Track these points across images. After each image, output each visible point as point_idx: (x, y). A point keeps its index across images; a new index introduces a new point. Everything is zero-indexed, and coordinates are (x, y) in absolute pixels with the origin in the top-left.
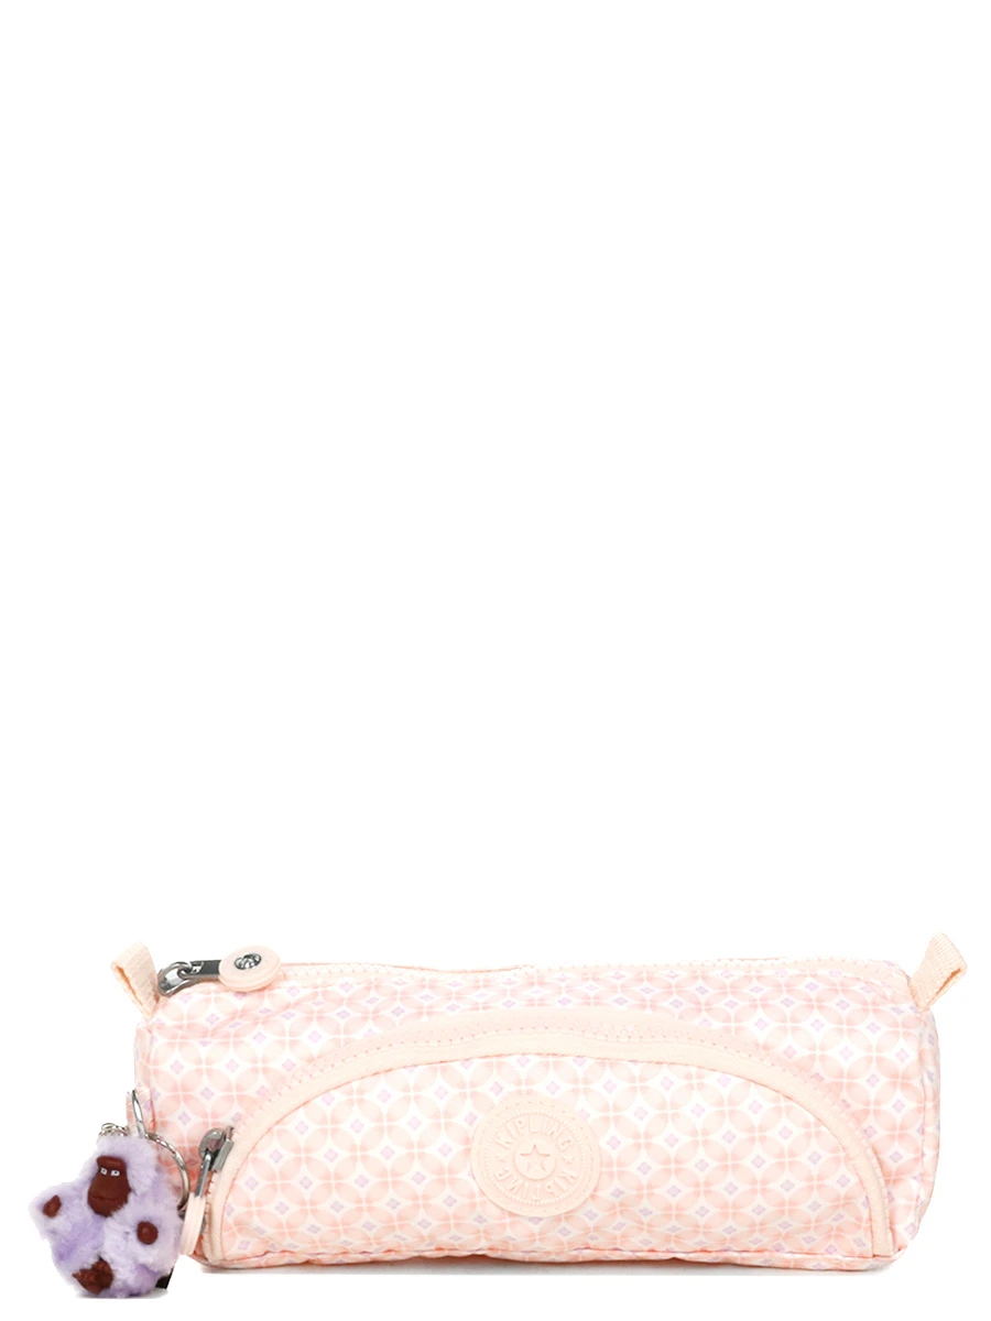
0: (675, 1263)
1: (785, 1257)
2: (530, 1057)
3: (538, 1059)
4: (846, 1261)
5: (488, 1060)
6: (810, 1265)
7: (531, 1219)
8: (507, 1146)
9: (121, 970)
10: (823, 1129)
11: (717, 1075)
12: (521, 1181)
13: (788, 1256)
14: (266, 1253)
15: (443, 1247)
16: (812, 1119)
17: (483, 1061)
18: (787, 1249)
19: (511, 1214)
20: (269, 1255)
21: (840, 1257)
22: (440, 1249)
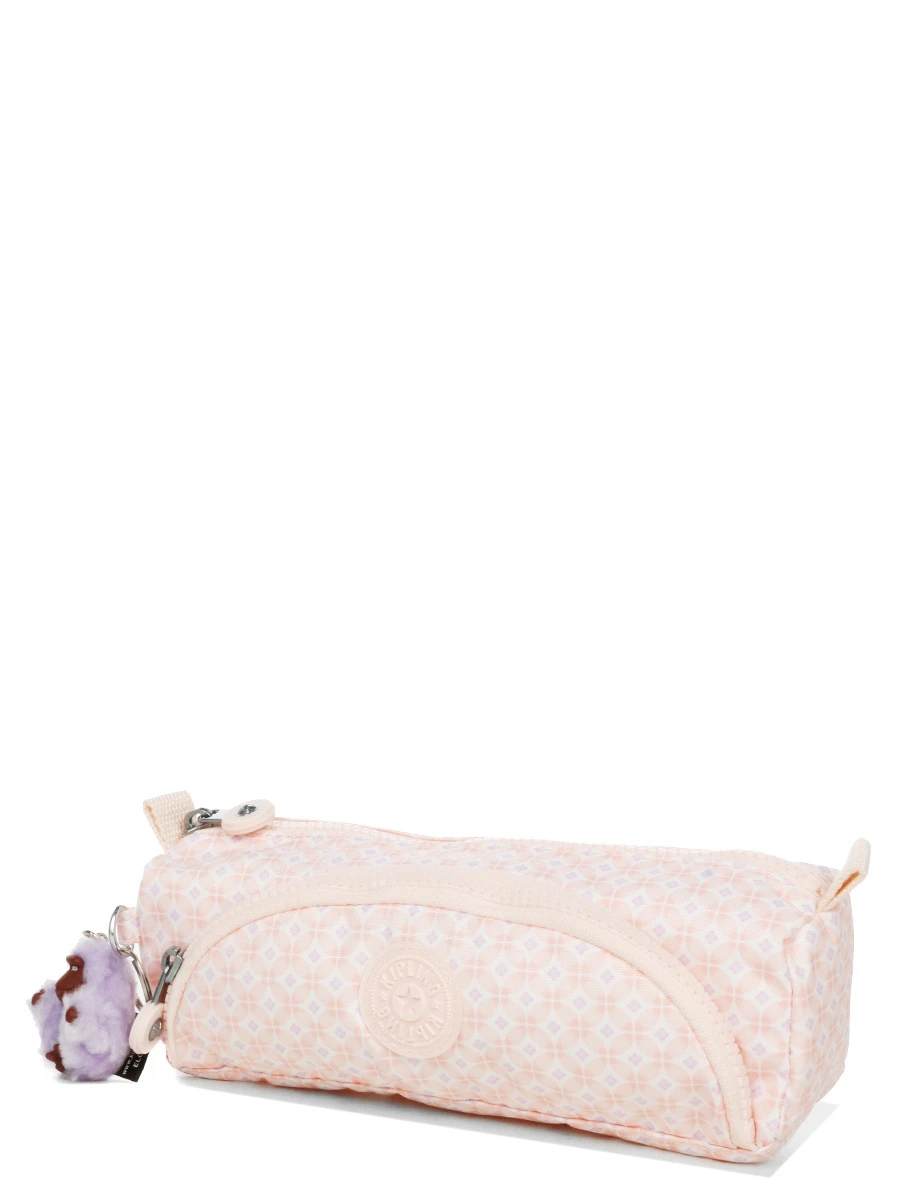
0: (563, 1128)
1: (655, 1137)
2: (420, 908)
3: (428, 911)
4: (713, 1150)
5: (385, 907)
6: (682, 1148)
7: (410, 1060)
8: (389, 987)
9: (150, 809)
10: (672, 1007)
11: (577, 942)
12: (397, 1022)
13: (659, 1136)
14: (223, 1066)
15: (360, 1081)
16: (662, 996)
17: (381, 907)
18: (657, 1128)
19: (395, 1054)
20: (225, 1069)
21: (706, 1144)
22: (358, 1083)
